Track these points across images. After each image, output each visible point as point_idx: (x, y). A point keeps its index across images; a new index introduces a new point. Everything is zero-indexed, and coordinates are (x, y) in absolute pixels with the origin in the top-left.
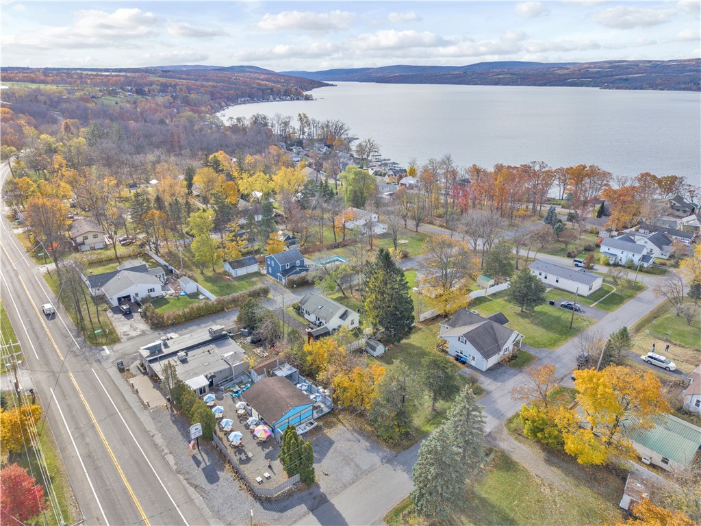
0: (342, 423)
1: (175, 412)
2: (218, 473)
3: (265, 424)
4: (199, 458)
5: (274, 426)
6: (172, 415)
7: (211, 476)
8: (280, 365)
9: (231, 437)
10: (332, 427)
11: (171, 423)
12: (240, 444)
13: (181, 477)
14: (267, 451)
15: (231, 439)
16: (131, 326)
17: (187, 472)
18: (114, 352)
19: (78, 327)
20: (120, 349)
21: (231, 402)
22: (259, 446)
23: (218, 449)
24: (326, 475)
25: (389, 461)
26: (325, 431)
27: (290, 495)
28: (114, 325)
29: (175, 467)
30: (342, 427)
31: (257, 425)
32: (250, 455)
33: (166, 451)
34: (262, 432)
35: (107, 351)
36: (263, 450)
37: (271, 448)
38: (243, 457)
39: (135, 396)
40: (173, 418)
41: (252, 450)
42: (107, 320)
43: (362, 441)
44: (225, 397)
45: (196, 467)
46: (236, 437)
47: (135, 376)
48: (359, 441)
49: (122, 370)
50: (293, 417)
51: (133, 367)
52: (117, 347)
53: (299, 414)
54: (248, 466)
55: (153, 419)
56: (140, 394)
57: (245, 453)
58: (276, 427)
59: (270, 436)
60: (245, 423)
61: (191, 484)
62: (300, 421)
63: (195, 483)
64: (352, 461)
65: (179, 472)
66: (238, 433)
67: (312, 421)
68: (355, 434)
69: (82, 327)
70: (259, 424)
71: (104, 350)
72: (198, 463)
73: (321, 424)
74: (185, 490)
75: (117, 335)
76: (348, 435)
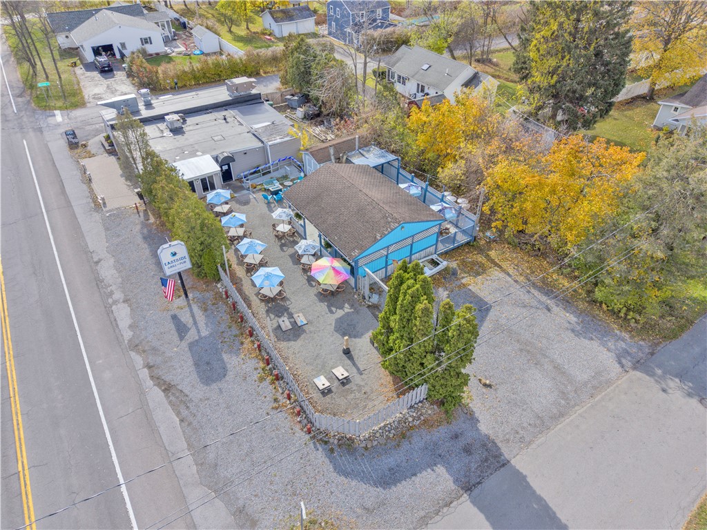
0: (500, 267)
1: (152, 220)
2: (225, 357)
3: (336, 255)
4: (185, 318)
5: (356, 262)
6: (145, 225)
7: (208, 363)
8: (360, 148)
9: (259, 276)
10: (478, 274)
11: (139, 239)
12: (280, 293)
13: (138, 360)
14: (340, 313)
15: (258, 282)
16: (108, 87)
17: (155, 350)
18: (70, 119)
19: (25, 85)
20: (80, 116)
21: (265, 208)
22: (321, 301)
23: (230, 301)
24: (485, 385)
25: (638, 365)
26: (464, 281)
27: (404, 436)
28: (82, 84)
29: (128, 335)
30: (502, 275)
31: (317, 256)
32: (301, 319)
33: (118, 295)
34: (327, 271)
35: (59, 117)
36: (332, 312)
37: (347, 308)
38: (286, 324)
39: (85, 187)
40: (145, 231)
41: (305, 308)
42: (73, 78)
43: (555, 309)
44: (252, 200)
45: (176, 337)
46: (268, 279)
47: (94, 155)
48: (549, 310)
49: (73, 145)
50: (398, 246)
51: (95, 143)
52: (78, 113)
53: (410, 241)
54: (296, 345)
55: (107, 229)
56: (94, 185)
57: (291, 316)
58: (361, 263)
59: (345, 282)
60: (291, 251)
61: (158, 380)
62: (411, 254)
63: (168, 378)
64: (545, 356)
65: (135, 346)
66: (275, 271)
67: (434, 257)
68: (536, 293)
69: (31, 85)
70: (321, 256)
71: (54, 115)
72: (181, 330)
73: (454, 265)
74: (142, 393)
75: (83, 98)
76: (519, 293)
